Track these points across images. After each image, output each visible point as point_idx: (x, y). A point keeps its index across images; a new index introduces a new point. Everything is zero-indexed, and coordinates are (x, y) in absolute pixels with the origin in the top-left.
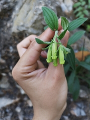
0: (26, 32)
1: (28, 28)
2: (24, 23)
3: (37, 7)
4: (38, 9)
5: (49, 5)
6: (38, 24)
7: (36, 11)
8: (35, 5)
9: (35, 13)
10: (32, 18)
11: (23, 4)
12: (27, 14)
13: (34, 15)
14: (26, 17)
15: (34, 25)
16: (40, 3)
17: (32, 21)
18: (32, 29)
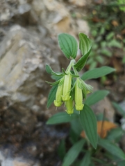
0: (8, 99)
1: (12, 93)
2: (6, 83)
3: (29, 60)
4: (30, 63)
5: (48, 57)
6: (29, 87)
7: (26, 68)
8: (26, 58)
9: (24, 69)
10: (20, 76)
11: (6, 51)
12: (12, 69)
13: (23, 72)
14: (10, 72)
15: (22, 88)
16: (34, 54)
17: (18, 81)
18: (19, 94)
